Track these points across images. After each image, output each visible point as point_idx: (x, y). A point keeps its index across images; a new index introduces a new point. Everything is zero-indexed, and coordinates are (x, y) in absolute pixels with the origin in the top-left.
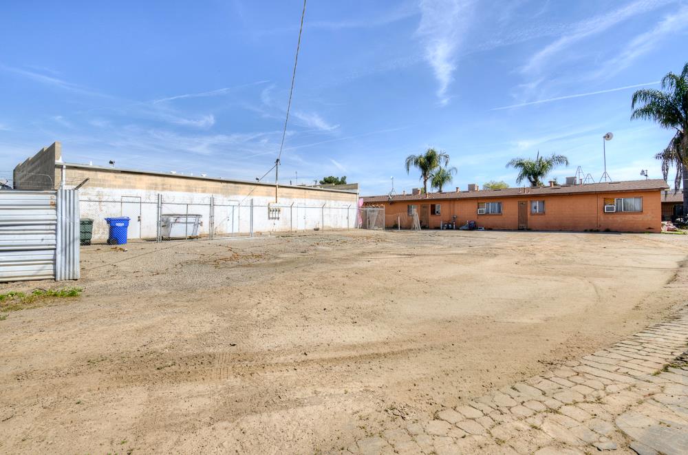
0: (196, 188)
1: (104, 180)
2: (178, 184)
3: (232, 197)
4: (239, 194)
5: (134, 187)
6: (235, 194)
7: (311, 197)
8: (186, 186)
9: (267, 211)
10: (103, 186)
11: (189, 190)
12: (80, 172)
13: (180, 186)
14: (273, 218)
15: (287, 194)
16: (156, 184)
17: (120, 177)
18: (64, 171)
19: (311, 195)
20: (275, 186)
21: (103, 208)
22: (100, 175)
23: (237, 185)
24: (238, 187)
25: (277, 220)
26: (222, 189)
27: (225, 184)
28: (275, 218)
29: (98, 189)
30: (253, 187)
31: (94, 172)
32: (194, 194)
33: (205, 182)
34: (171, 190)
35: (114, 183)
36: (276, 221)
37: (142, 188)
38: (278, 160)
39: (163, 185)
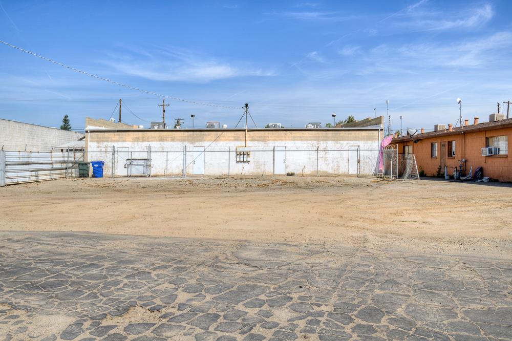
0: (166, 138)
1: (109, 137)
2: (153, 136)
3: (197, 144)
4: (205, 141)
5: (124, 141)
6: (201, 141)
7: (294, 139)
8: (159, 137)
9: (236, 155)
10: (107, 141)
11: (161, 140)
12: (97, 133)
13: (155, 137)
14: (241, 162)
15: (260, 137)
16: (138, 138)
17: (117, 135)
18: (89, 134)
19: (295, 137)
20: (244, 130)
21: (108, 155)
22: (106, 134)
23: (203, 133)
24: (203, 134)
25: (246, 164)
26: (188, 137)
27: (191, 133)
28: (244, 162)
29: (105, 143)
30: (220, 133)
31: (103, 133)
32: (165, 143)
35: (114, 139)
37: (130, 141)
38: (247, 105)
39: (143, 137)
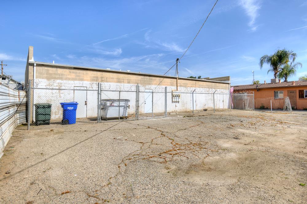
0: (123, 80)
1: (62, 75)
2: (111, 77)
3: (147, 87)
4: (152, 84)
5: (82, 80)
6: (150, 84)
8: (117, 79)
9: (171, 96)
10: (61, 79)
11: (119, 81)
12: (46, 68)
13: (113, 78)
14: (175, 102)
15: (184, 84)
16: (97, 77)
17: (73, 72)
18: (35, 67)
19: (200, 85)
20: (176, 78)
21: (62, 95)
22: (60, 71)
23: (151, 78)
24: (151, 79)
26: (141, 81)
27: (143, 77)
28: (176, 102)
29: (58, 81)
30: (162, 79)
31: (56, 69)
32: (122, 84)
33: (129, 76)
34: (107, 82)
35: (69, 77)
36: (177, 104)
37: (87, 80)
38: (178, 60)
39: (102, 78)
